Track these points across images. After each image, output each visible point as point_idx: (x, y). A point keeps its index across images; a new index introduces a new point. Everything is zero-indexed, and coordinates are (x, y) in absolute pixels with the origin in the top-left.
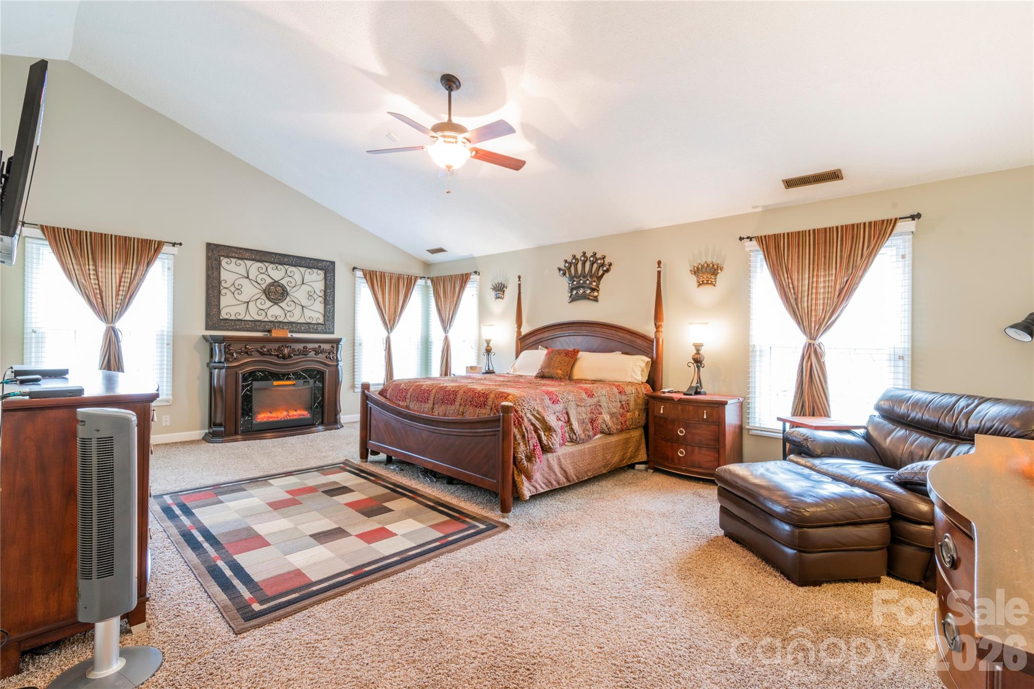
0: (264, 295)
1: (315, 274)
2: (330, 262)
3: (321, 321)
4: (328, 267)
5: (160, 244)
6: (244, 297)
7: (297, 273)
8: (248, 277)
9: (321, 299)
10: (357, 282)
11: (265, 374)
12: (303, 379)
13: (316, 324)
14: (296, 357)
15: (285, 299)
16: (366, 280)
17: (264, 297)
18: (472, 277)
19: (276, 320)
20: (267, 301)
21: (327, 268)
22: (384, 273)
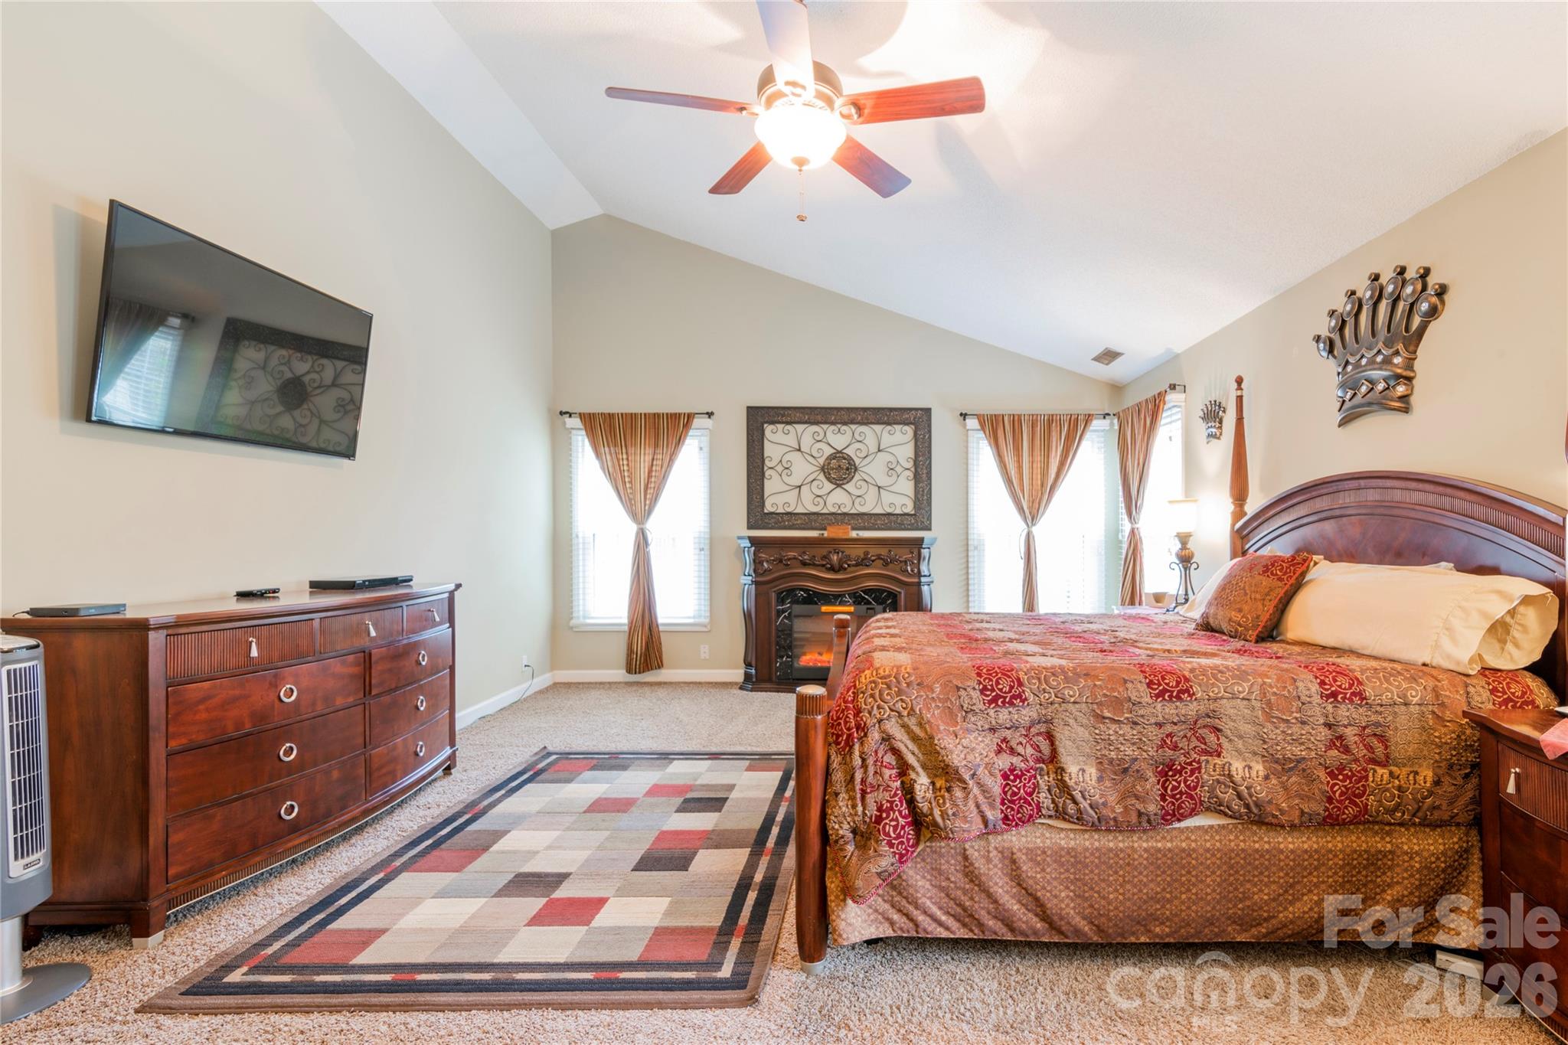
0: (822, 474)
1: (898, 433)
2: (921, 409)
3: (909, 509)
4: (920, 418)
5: (690, 417)
6: (795, 480)
7: (869, 433)
8: (799, 450)
9: (910, 474)
10: (970, 439)
11: (809, 594)
12: (865, 604)
13: (901, 515)
14: (853, 569)
15: (853, 477)
16: (985, 433)
17: (822, 477)
18: (1168, 398)
19: (839, 512)
20: (826, 482)
21: (919, 420)
22: (1019, 416)
